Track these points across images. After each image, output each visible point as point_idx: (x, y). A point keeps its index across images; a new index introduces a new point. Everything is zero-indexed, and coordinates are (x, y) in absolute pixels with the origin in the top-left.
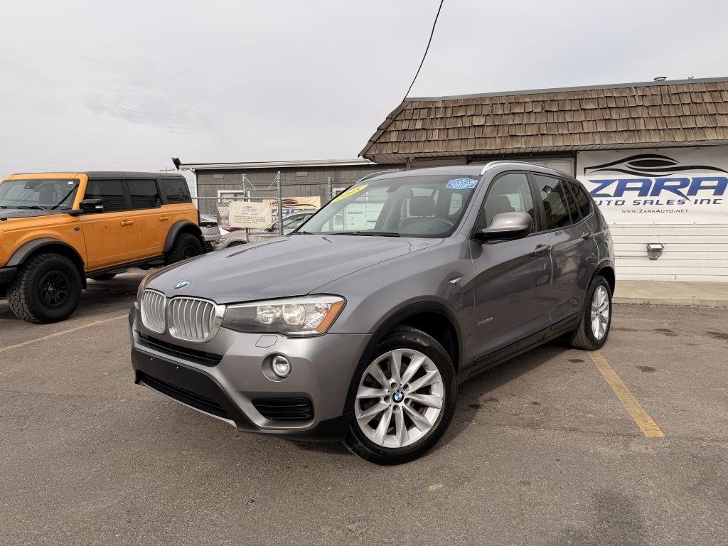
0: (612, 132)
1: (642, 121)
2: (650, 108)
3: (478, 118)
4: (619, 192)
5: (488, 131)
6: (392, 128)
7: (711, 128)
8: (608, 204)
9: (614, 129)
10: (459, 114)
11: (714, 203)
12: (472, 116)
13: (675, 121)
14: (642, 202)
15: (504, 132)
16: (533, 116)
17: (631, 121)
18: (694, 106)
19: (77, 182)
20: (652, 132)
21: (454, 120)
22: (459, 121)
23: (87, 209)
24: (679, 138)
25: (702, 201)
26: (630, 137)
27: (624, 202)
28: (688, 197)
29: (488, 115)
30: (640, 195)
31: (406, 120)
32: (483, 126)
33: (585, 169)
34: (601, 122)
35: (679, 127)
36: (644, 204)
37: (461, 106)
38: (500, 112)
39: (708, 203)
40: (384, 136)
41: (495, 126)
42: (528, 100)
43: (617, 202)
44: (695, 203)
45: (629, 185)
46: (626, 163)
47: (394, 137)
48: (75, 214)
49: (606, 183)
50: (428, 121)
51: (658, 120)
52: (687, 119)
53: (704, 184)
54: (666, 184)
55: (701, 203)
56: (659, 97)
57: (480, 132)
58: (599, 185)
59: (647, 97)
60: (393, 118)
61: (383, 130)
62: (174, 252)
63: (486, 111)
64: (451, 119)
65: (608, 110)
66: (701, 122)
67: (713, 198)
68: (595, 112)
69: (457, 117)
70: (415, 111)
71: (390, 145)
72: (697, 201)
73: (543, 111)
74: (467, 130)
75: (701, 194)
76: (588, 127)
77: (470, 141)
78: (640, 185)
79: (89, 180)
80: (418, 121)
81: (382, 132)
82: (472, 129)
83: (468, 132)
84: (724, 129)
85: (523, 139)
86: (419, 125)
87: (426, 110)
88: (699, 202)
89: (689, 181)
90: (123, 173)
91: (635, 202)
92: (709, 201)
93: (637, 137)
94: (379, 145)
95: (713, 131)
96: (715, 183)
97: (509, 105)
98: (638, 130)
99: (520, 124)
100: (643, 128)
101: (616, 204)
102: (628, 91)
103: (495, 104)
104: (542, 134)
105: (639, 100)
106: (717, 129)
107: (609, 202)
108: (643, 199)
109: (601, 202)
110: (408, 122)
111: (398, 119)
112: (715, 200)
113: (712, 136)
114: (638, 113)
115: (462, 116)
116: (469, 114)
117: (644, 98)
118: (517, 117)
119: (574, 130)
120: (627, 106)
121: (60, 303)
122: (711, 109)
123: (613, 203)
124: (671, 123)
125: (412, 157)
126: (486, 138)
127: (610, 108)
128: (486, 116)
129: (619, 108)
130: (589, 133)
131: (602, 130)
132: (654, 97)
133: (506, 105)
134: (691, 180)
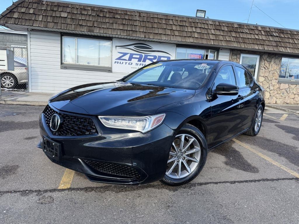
0: (125, 30)
1: (138, 27)
2: (142, 22)
3: (64, 13)
4: (130, 59)
5: (69, 21)
6: (15, 10)
7: (164, 34)
8: (126, 64)
9: (126, 29)
10: (54, 10)
12: (61, 11)
13: (151, 29)
14: (139, 64)
15: (76, 22)
16: (91, 17)
17: (133, 26)
18: (159, 24)
20: (141, 33)
21: (52, 12)
22: (54, 13)
27: (132, 63)
29: (70, 12)
30: (138, 61)
31: (24, 7)
32: (66, 17)
33: (116, 46)
34: (121, 25)
35: (152, 32)
36: (140, 65)
37: (56, 6)
38: (76, 12)
40: (10, 14)
41: (72, 18)
42: (90, 9)
43: (129, 63)
45: (134, 56)
46: (133, 46)
47: (16, 15)
49: (125, 54)
50: (37, 10)
51: (144, 27)
52: (155, 29)
53: (162, 59)
54: (149, 57)
56: (146, 18)
57: (64, 20)
58: (122, 55)
59: (141, 17)
60: (16, 5)
63: (68, 10)
64: (50, 11)
65: (125, 20)
66: (160, 31)
68: (119, 20)
70: (30, 4)
71: (13, 19)
73: (96, 16)
74: (58, 18)
76: (115, 26)
77: (59, 24)
78: (138, 56)
80: (31, 9)
81: (9, 11)
82: (60, 18)
83: (58, 20)
84: (168, 36)
85: (85, 27)
86: (31, 12)
87: (36, 4)
91: (136, 64)
93: (135, 34)
94: (6, 18)
95: (164, 36)
96: (166, 59)
97: (80, 10)
98: (136, 31)
99: (85, 20)
100: (138, 30)
101: (129, 64)
102: (134, 13)
103: (73, 8)
104: (94, 26)
105: (138, 18)
106: (166, 35)
107: (126, 63)
108: (139, 63)
109: (123, 63)
110: (25, 9)
111: (19, 6)
113: (164, 38)
114: (137, 23)
115: (56, 11)
116: (59, 10)
118: (83, 16)
119: (109, 26)
120: (133, 19)
122: (165, 26)
123: (127, 64)
124: (149, 30)
126: (67, 24)
127: (125, 19)
128: (68, 13)
129: (129, 20)
130: (115, 29)
131: (121, 29)
132: (144, 17)
133: (79, 9)
134: (158, 57)
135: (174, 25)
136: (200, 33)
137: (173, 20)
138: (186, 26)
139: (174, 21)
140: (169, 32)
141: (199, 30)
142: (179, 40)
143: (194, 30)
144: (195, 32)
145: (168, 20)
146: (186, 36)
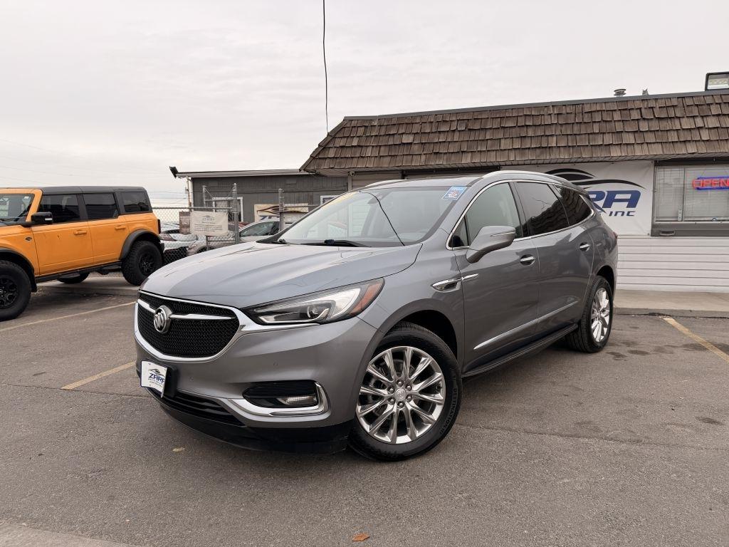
0: (526, 148)
1: (555, 138)
2: (564, 126)
3: (407, 136)
5: (415, 148)
6: (331, 145)
7: (617, 144)
9: (528, 146)
10: (392, 133)
11: (628, 215)
12: (403, 134)
13: (585, 138)
15: (429, 149)
16: (457, 134)
17: (544, 139)
18: (604, 124)
19: (32, 196)
20: (562, 149)
21: (387, 137)
22: (391, 139)
23: (38, 221)
24: (586, 155)
25: (617, 213)
26: (542, 153)
28: (604, 209)
29: (417, 133)
31: (344, 137)
32: (412, 143)
34: (518, 139)
35: (587, 144)
37: (395, 124)
38: (428, 131)
39: (622, 215)
40: (323, 152)
41: (422, 143)
42: (454, 119)
44: (611, 215)
47: (331, 153)
48: (27, 226)
50: (364, 138)
51: (569, 137)
52: (596, 136)
53: (618, 197)
55: (616, 215)
56: (573, 115)
57: (408, 149)
59: (562, 116)
60: (333, 136)
61: (324, 146)
62: (130, 259)
63: (416, 129)
64: (384, 138)
65: (525, 128)
66: (608, 139)
67: (626, 210)
68: (514, 130)
69: (389, 134)
70: (353, 129)
71: (327, 160)
72: (611, 213)
73: (467, 129)
74: (397, 147)
75: (616, 206)
76: (505, 144)
77: (398, 158)
79: (43, 195)
80: (355, 138)
81: (322, 148)
82: (401, 147)
83: (398, 150)
84: (629, 146)
85: (445, 156)
86: (355, 143)
87: (363, 128)
88: (614, 213)
89: (604, 193)
90: (79, 187)
92: (623, 213)
93: (548, 155)
94: (318, 161)
95: (617, 148)
96: (628, 196)
97: (437, 124)
98: (550, 147)
99: (444, 142)
100: (554, 145)
102: (546, 109)
103: (424, 122)
104: (463, 152)
105: (555, 118)
106: (622, 146)
110: (346, 139)
111: (337, 136)
112: (629, 212)
113: (616, 152)
114: (552, 131)
115: (394, 134)
116: (400, 132)
117: (559, 116)
118: (442, 135)
119: (491, 147)
120: (543, 124)
121: (9, 304)
122: (619, 127)
124: (581, 140)
125: (352, 172)
126: (413, 155)
127: (527, 126)
128: (415, 134)
129: (535, 126)
130: (505, 150)
131: (517, 147)
132: (569, 115)
133: (434, 124)
134: (606, 193)
135: (644, 119)
136: (717, 128)
137: (640, 109)
138: (677, 117)
139: (643, 110)
140: (629, 139)
141: (712, 122)
142: (657, 151)
143: (699, 122)
144: (701, 128)
145: (628, 112)
146: (677, 140)
